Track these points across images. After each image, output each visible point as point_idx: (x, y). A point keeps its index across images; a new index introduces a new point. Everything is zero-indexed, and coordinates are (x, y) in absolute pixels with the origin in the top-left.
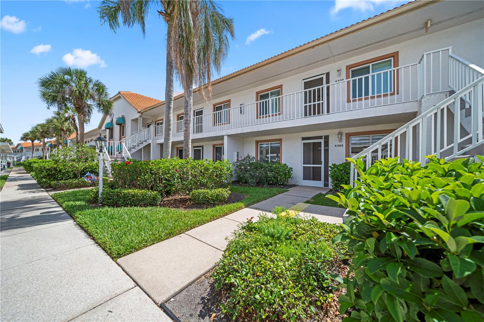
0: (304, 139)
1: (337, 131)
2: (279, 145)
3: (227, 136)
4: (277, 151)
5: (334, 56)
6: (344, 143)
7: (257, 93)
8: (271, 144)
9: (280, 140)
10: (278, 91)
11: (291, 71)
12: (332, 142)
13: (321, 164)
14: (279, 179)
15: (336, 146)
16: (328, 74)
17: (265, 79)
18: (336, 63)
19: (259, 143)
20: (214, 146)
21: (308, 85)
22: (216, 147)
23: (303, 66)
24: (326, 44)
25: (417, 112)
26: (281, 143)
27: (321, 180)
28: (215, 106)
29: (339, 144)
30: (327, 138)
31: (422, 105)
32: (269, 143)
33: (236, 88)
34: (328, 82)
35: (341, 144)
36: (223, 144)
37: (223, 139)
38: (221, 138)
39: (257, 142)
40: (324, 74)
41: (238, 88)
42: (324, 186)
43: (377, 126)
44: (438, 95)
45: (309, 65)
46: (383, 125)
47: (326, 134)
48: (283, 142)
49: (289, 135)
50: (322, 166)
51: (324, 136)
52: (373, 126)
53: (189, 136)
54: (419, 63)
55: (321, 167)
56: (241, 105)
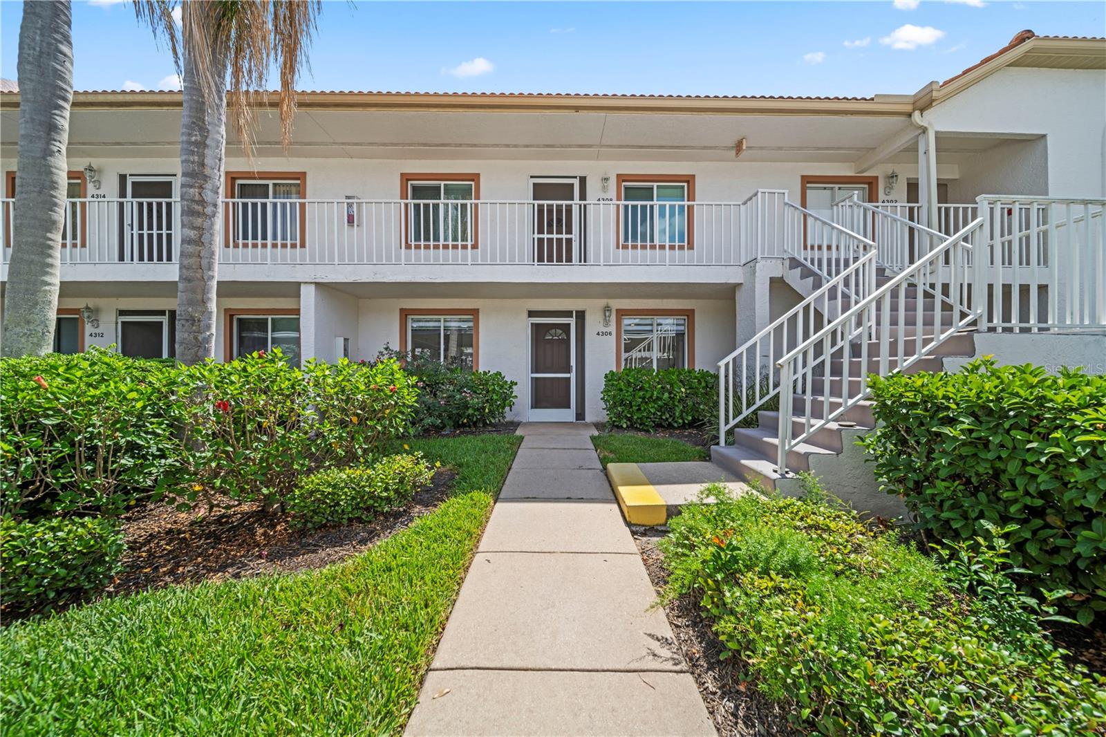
0: (532, 314)
1: (603, 302)
2: (471, 324)
3: (313, 287)
4: (467, 339)
5: (602, 146)
6: (612, 328)
7: (406, 178)
8: (445, 321)
9: (475, 313)
10: (466, 187)
11: (508, 146)
12: (593, 324)
13: (568, 370)
14: (487, 410)
15: (598, 334)
16: (583, 180)
17: (437, 145)
18: (600, 162)
19: (410, 317)
20: (231, 316)
21: (540, 191)
22: (240, 320)
23: (538, 146)
24: (602, 114)
25: (742, 284)
26: (476, 321)
27: (570, 408)
28: (234, 179)
29: (605, 330)
30: (581, 316)
31: (756, 274)
32: (442, 317)
33: (335, 143)
34: (583, 196)
35: (608, 330)
36: (297, 312)
37: (298, 295)
38: (293, 289)
39: (405, 314)
40: (576, 177)
41: (344, 144)
42: (577, 420)
43: (665, 300)
44: (774, 261)
45: (551, 148)
46: (673, 300)
47: (580, 308)
48: (480, 317)
49: (497, 302)
50: (573, 376)
51: (576, 311)
52: (660, 300)
53: (210, 268)
54: (745, 203)
55: (570, 378)
56: (348, 197)
